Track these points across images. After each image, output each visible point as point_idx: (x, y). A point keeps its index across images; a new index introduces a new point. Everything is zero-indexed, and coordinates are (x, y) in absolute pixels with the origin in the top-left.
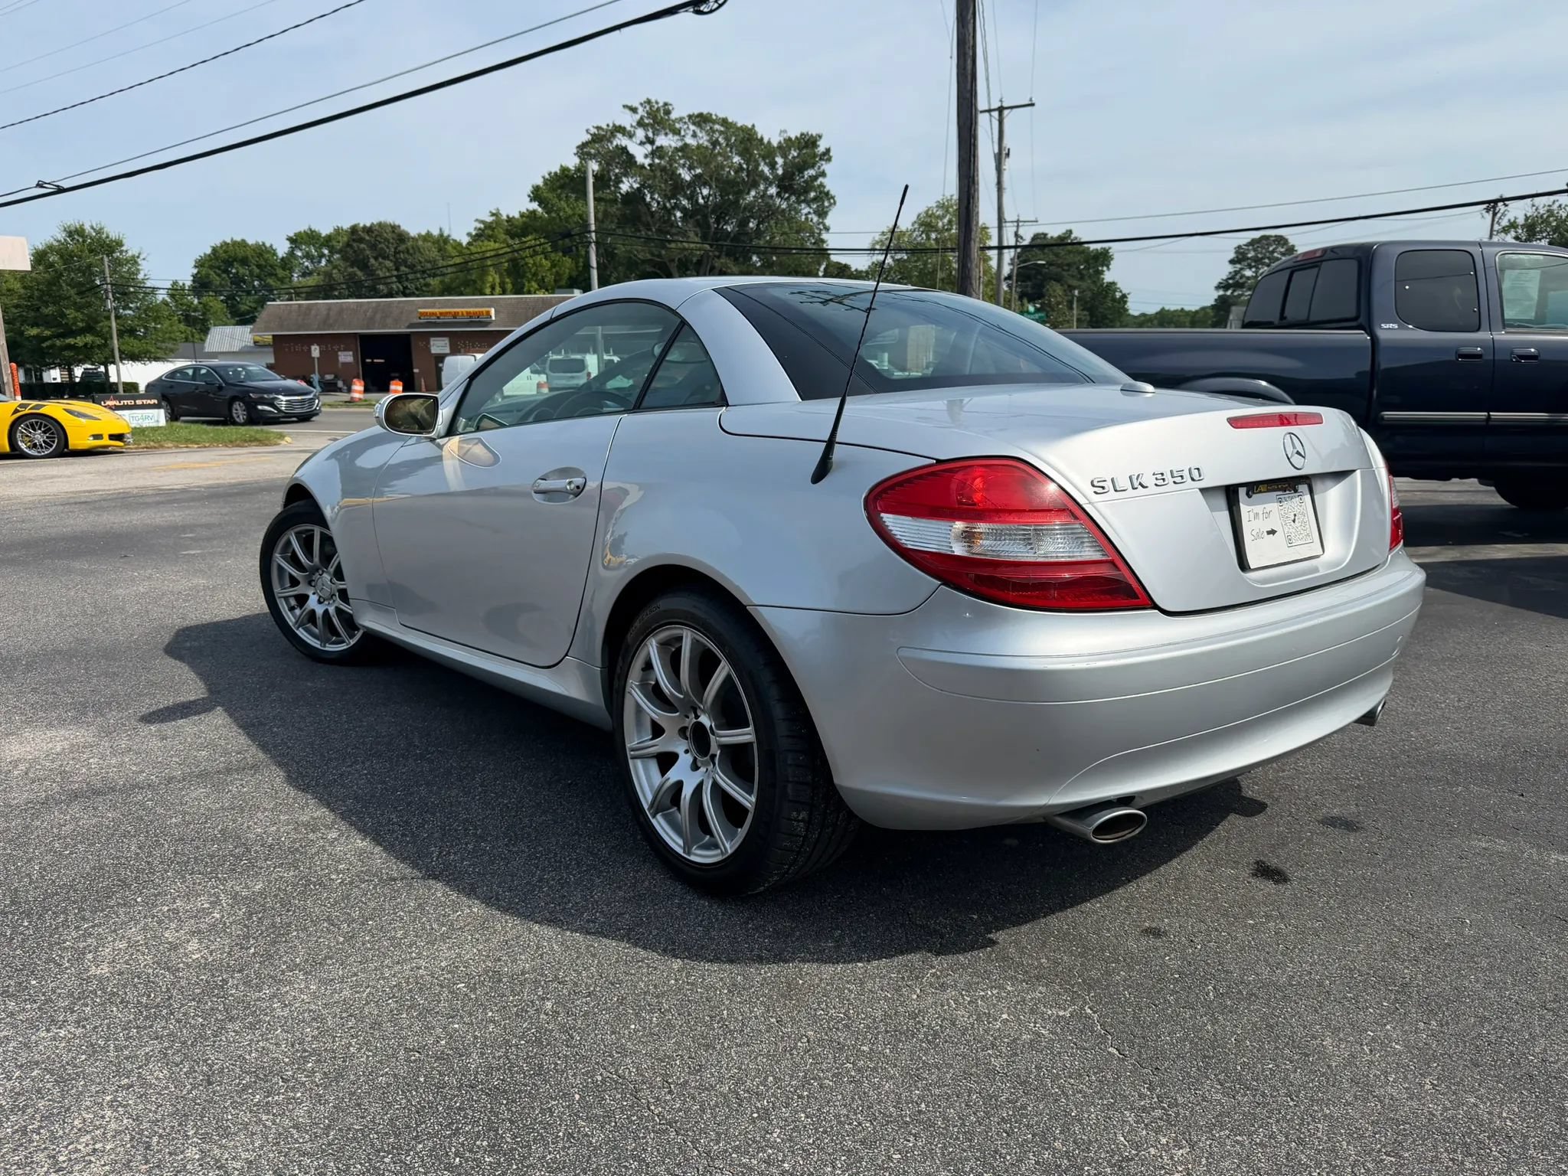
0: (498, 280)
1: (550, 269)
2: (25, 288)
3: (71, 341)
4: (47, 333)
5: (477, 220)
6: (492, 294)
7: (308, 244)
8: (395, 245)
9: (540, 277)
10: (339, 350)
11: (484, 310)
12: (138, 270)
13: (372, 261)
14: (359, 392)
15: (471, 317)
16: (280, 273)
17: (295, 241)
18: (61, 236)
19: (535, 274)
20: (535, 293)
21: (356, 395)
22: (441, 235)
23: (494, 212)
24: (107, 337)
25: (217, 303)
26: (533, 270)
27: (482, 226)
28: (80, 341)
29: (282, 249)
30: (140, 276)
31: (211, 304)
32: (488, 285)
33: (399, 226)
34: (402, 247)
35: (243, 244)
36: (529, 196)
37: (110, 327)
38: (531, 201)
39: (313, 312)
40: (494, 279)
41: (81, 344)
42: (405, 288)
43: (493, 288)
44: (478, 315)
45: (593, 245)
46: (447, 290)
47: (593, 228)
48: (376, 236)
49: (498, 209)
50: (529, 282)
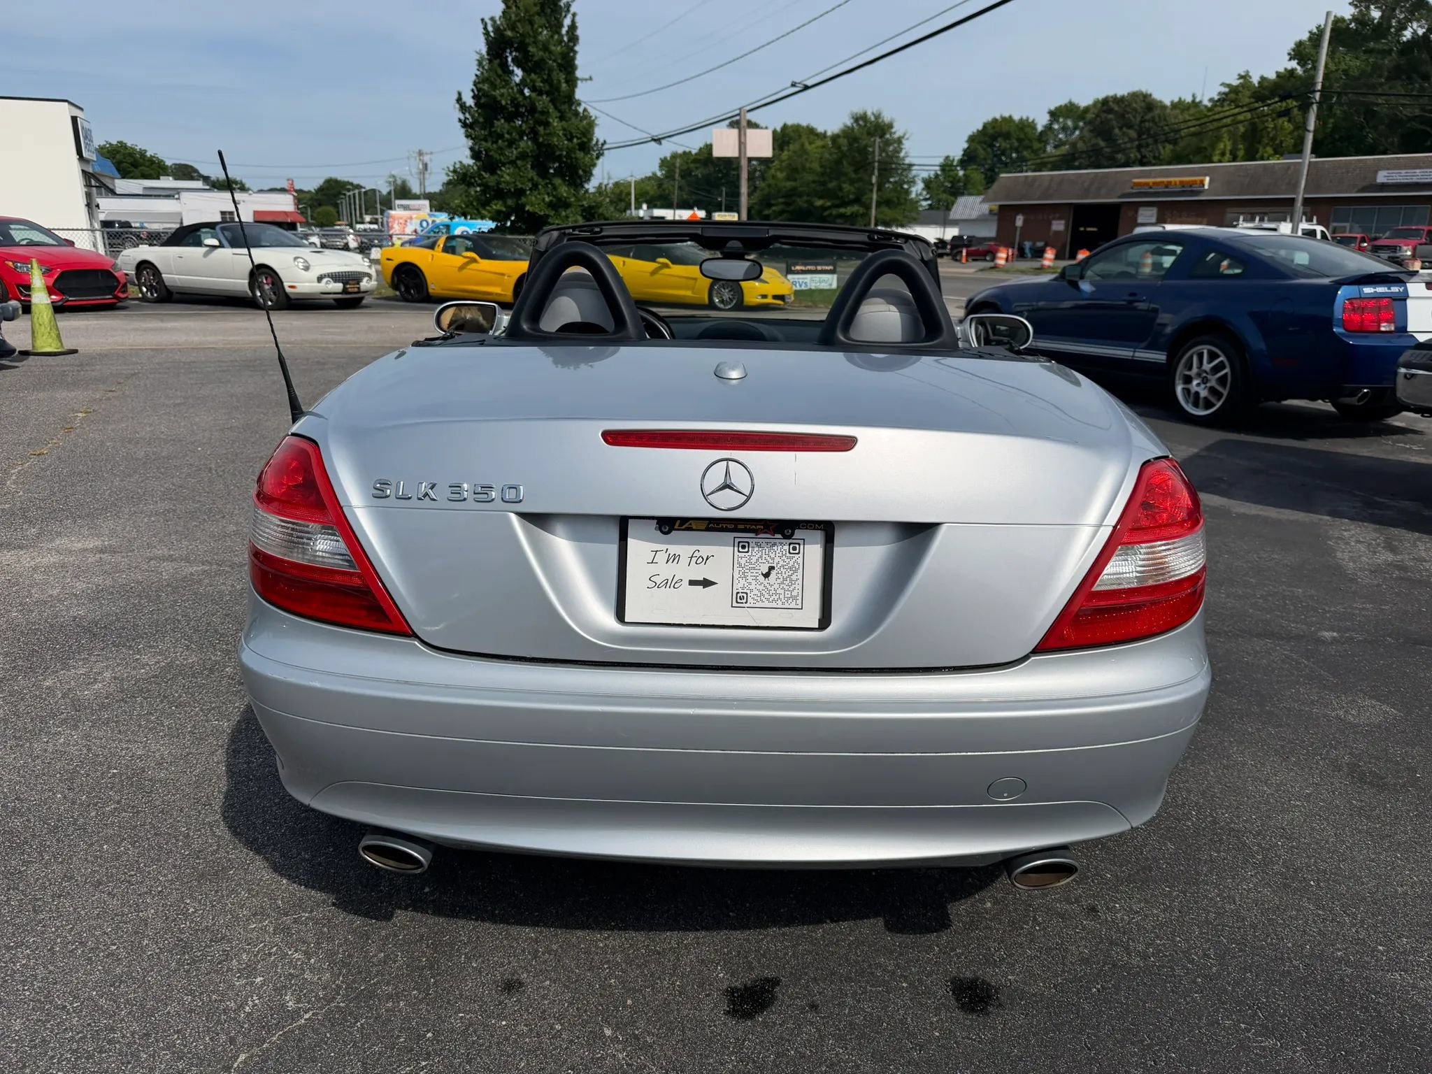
0: (1229, 148)
1: (1291, 133)
2: (821, 166)
3: (842, 210)
4: (829, 204)
5: (1223, 84)
6: (1220, 161)
7: (1066, 117)
8: (1141, 115)
9: (1277, 142)
10: (1054, 219)
11: (1198, 178)
12: (901, 149)
13: (1117, 131)
14: (1050, 260)
15: (1183, 187)
16: (1036, 145)
17: (1054, 114)
18: (849, 122)
19: (1273, 139)
20: (1268, 159)
21: (1046, 263)
22: (1193, 101)
23: (1243, 74)
24: (868, 208)
25: (978, 176)
26: (1271, 135)
27: (1227, 90)
28: (848, 210)
29: (1042, 121)
30: (902, 154)
31: (972, 176)
32: (1218, 152)
33: (1151, 95)
34: (1149, 116)
35: (1008, 120)
36: (1289, 54)
37: (871, 198)
38: (1290, 59)
39: (1037, 183)
40: (1225, 146)
41: (849, 214)
42: (1144, 157)
43: (1223, 154)
44: (1191, 184)
45: (1315, 107)
46: (1178, 159)
47: (1319, 87)
48: (1126, 106)
49: (1248, 72)
50: (1265, 148)
